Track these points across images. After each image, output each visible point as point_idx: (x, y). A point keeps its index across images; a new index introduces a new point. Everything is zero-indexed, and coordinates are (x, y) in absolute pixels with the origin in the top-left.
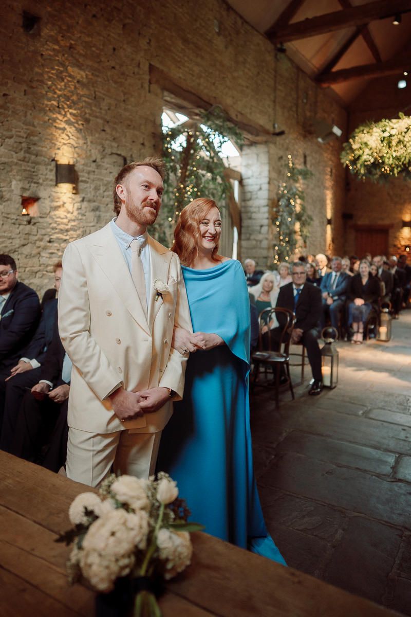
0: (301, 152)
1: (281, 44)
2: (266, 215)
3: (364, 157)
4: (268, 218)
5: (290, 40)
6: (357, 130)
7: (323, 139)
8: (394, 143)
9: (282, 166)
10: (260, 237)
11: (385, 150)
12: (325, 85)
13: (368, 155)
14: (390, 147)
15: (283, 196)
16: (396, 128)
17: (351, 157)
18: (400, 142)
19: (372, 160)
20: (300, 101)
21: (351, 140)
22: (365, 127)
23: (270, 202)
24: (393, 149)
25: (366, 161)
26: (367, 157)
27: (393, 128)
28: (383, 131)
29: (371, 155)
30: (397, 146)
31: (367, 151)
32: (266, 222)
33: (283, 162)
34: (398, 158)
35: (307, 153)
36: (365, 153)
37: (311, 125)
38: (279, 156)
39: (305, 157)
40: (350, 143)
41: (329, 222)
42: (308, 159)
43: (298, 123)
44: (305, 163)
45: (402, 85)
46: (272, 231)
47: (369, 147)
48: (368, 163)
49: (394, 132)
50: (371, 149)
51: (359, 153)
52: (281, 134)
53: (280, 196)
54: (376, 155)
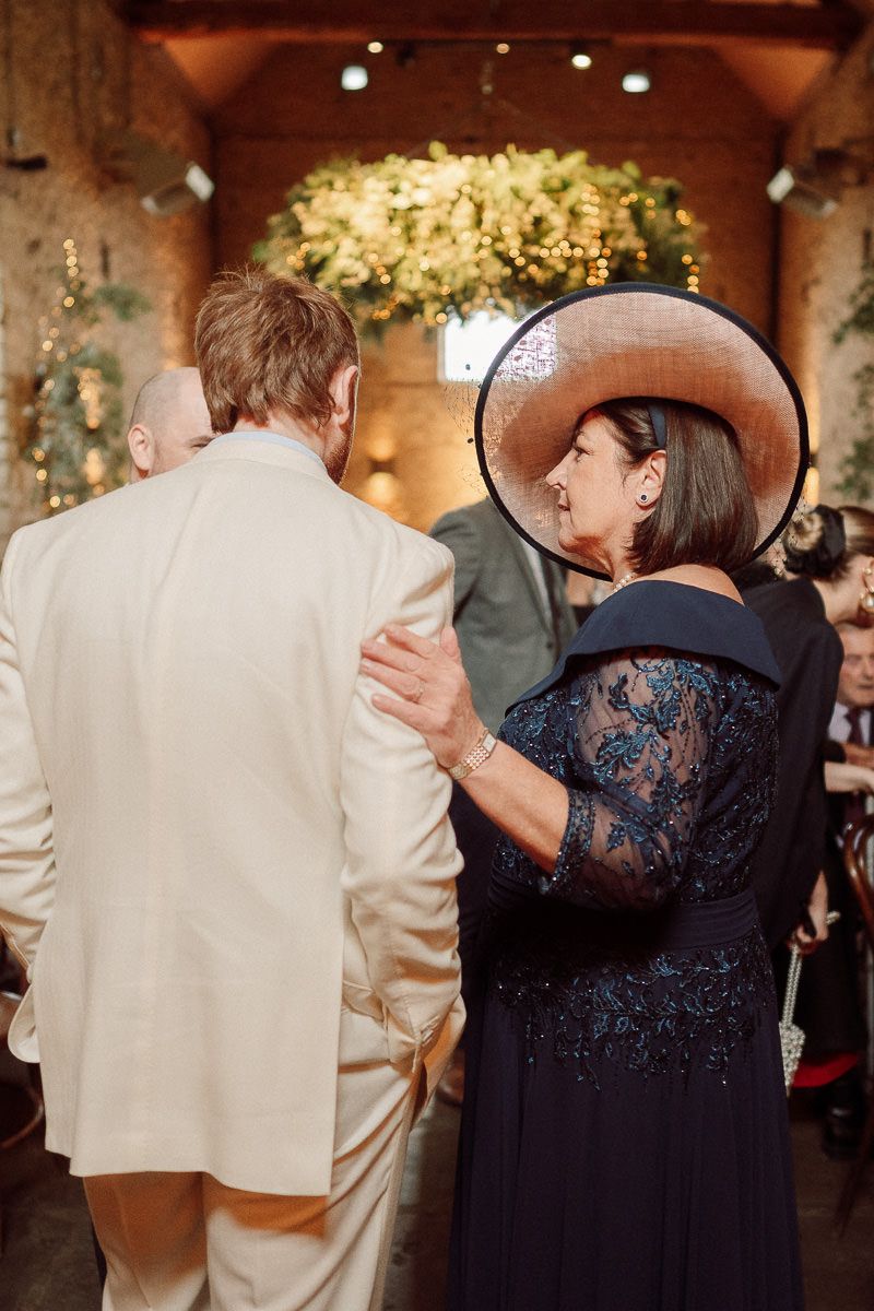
0: (93, 233)
3: (340, 263)
4: (5, 438)
6: (311, 180)
7: (160, 201)
8: (423, 230)
9: (38, 270)
11: (399, 249)
12: (153, 37)
13: (350, 256)
14: (410, 241)
15: (52, 368)
16: (429, 187)
17: (294, 260)
19: (364, 275)
20: (82, 73)
21: (298, 208)
22: (337, 170)
23: (11, 387)
24: (421, 246)
25: (344, 276)
26: (348, 264)
27: (418, 186)
28: (395, 191)
29: (361, 257)
30: (430, 239)
31: (348, 245)
33: (40, 259)
34: (433, 276)
35: (112, 239)
36: (344, 251)
37: (117, 155)
38: (32, 236)
39: (105, 252)
40: (294, 217)
42: (115, 258)
43: (80, 139)
44: (105, 268)
45: (355, 79)
46: (21, 476)
47: (355, 233)
48: (352, 282)
49: (421, 197)
50: (359, 239)
51: (323, 248)
52: (36, 164)
53: (42, 369)
54: (373, 258)
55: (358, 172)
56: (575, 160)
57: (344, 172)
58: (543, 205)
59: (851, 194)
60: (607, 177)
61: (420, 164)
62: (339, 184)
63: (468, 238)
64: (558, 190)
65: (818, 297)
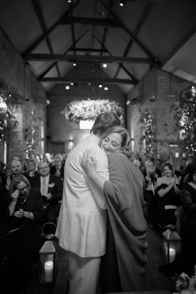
1: (28, 61)
2: (22, 136)
3: (76, 114)
5: (31, 60)
6: (72, 103)
7: (42, 104)
8: (87, 110)
9: (27, 114)
10: (19, 146)
11: (84, 112)
17: (69, 114)
18: (89, 110)
20: (33, 87)
23: (23, 130)
24: (87, 112)
28: (83, 105)
29: (79, 113)
31: (77, 112)
32: (22, 139)
37: (36, 98)
38: (26, 109)
40: (69, 108)
41: (43, 140)
42: (36, 112)
44: (35, 114)
45: (67, 88)
46: (25, 143)
48: (77, 117)
49: (87, 106)
50: (79, 111)
51: (73, 112)
52: (28, 100)
53: (28, 128)
54: (80, 113)
55: (78, 102)
56: (107, 101)
57: (76, 102)
58: (103, 107)
59: (138, 104)
60: (111, 103)
61: (87, 101)
62: (75, 104)
63: (93, 111)
64: (105, 105)
65: (133, 117)
